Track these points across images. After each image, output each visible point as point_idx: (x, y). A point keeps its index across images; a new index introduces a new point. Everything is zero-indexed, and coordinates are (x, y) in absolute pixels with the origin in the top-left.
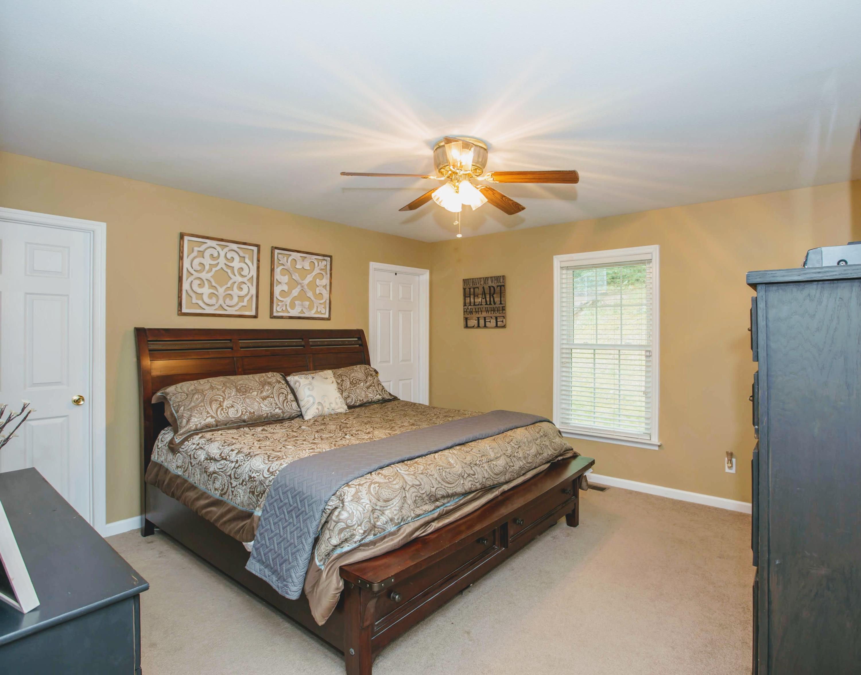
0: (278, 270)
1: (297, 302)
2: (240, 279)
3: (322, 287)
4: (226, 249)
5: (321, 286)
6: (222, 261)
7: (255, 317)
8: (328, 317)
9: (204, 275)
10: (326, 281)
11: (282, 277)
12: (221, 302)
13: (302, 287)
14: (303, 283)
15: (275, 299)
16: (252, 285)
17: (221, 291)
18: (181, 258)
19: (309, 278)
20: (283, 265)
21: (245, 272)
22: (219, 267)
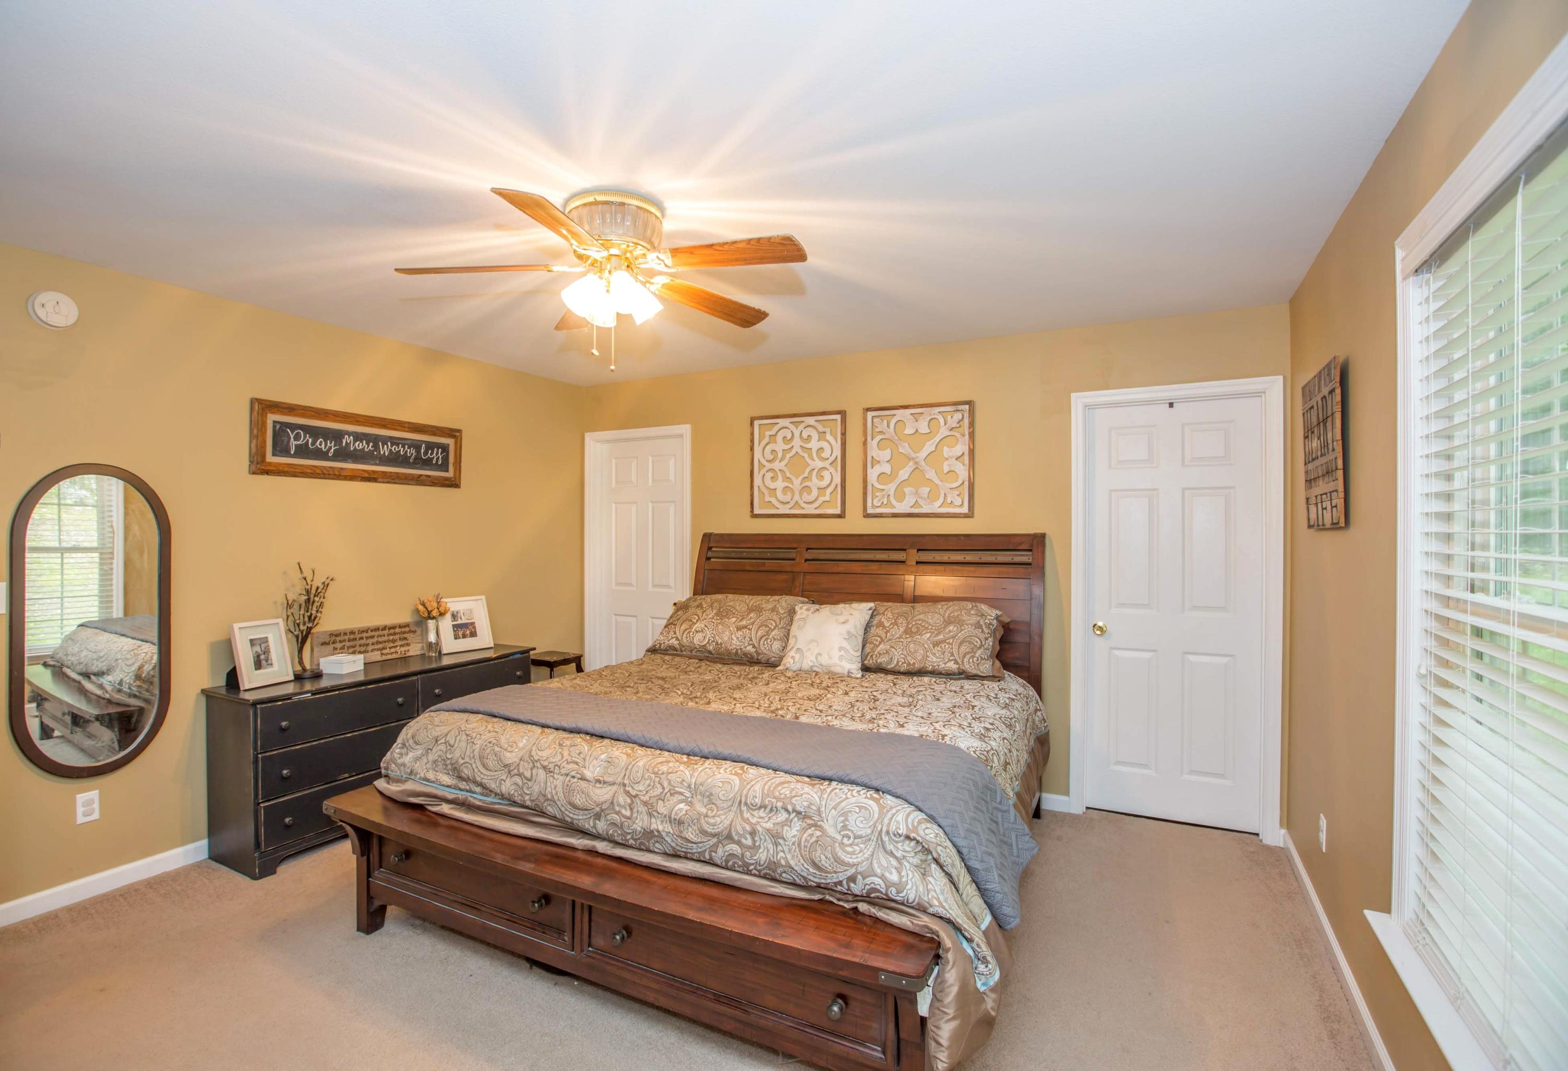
0: (873, 444)
1: (907, 490)
2: (820, 464)
3: (954, 460)
4: (801, 427)
5: (951, 458)
6: (797, 442)
7: (841, 516)
8: (967, 512)
9: (777, 465)
10: (961, 447)
11: (881, 452)
12: (797, 497)
13: (916, 463)
14: (917, 457)
15: (869, 488)
16: (837, 470)
17: (797, 482)
18: (752, 449)
19: (929, 447)
20: (881, 432)
21: (826, 454)
22: (793, 452)
